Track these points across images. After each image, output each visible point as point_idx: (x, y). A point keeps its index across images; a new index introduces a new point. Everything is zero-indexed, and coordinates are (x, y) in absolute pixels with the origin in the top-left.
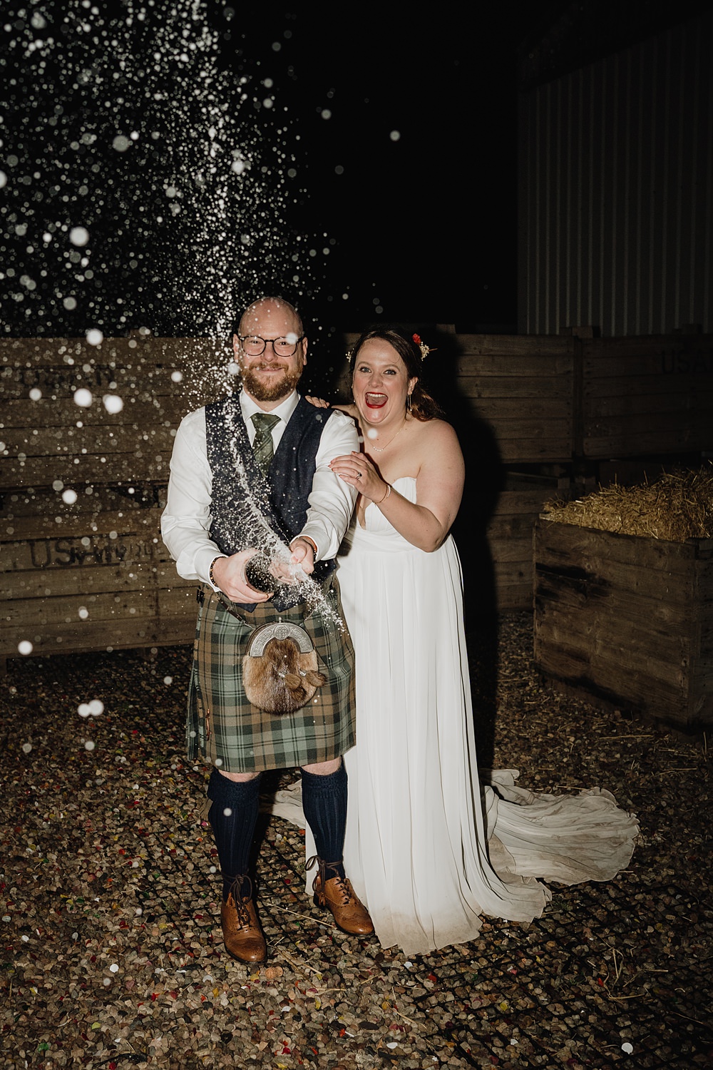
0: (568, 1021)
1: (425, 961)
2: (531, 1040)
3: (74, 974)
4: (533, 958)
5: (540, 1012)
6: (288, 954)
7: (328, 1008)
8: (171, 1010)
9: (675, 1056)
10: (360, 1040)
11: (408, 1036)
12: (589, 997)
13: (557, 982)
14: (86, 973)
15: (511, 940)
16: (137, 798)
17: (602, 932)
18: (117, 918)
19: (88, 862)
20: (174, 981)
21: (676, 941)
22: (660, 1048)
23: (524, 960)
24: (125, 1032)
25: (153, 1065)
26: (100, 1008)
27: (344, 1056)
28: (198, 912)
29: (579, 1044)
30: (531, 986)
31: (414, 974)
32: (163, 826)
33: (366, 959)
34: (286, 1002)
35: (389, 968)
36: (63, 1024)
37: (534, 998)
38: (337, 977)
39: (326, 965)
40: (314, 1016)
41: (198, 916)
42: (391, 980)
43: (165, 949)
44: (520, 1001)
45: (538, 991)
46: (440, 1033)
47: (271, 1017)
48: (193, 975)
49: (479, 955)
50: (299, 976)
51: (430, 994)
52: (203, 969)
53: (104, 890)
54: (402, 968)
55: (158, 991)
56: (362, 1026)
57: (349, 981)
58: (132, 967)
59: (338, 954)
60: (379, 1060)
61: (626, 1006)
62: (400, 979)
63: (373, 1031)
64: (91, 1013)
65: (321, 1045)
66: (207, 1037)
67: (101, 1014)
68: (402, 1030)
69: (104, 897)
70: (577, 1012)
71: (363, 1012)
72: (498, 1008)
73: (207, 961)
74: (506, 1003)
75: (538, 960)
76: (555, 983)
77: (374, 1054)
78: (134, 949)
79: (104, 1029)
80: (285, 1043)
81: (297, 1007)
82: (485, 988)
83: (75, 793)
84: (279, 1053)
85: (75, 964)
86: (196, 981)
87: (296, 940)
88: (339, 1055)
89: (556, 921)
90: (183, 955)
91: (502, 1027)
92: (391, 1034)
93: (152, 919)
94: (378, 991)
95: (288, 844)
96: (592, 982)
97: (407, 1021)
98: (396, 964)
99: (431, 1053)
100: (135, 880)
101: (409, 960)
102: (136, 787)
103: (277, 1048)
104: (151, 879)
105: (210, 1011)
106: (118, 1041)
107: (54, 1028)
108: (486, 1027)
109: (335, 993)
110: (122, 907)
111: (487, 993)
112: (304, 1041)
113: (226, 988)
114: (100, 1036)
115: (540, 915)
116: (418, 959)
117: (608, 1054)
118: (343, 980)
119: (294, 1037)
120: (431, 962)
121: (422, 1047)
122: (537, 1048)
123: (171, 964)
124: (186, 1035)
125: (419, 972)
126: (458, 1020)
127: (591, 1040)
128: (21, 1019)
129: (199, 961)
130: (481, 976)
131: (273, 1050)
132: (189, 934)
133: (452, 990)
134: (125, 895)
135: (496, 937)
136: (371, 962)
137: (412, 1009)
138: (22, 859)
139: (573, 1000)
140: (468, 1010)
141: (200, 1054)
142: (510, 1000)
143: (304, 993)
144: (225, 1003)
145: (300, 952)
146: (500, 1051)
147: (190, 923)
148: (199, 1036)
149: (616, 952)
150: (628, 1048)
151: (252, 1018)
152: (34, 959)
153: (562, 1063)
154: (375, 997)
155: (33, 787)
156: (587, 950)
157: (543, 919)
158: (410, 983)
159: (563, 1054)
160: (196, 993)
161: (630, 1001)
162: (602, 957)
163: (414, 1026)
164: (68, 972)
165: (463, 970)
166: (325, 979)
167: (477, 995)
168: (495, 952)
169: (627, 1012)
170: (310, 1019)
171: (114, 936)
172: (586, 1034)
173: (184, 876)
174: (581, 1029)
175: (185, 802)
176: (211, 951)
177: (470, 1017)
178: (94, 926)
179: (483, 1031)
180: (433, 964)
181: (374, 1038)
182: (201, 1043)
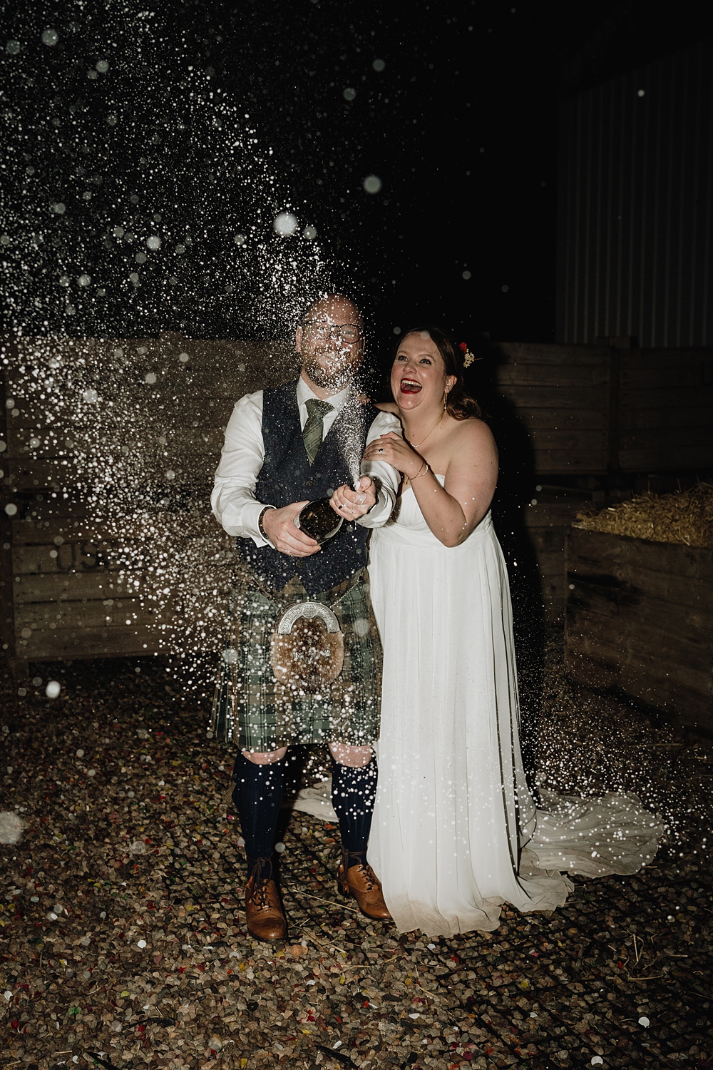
0: (588, 998)
1: (448, 943)
2: (551, 1014)
3: (102, 949)
4: (555, 943)
5: (560, 990)
6: (313, 934)
7: (352, 983)
8: (198, 981)
9: (690, 1029)
10: (383, 1011)
11: (429, 1009)
12: (609, 978)
13: (578, 965)
14: (114, 948)
15: (533, 926)
16: (163, 794)
17: (624, 921)
18: (144, 900)
19: (115, 850)
20: (201, 957)
21: (696, 930)
22: (676, 1022)
23: (546, 944)
24: (154, 999)
25: (181, 1028)
26: (128, 979)
27: (367, 1024)
28: (224, 896)
29: (597, 1017)
30: (552, 968)
31: (437, 955)
32: (189, 819)
33: (390, 940)
34: (311, 976)
35: (413, 949)
36: (93, 991)
37: (555, 978)
38: (361, 955)
39: (351, 946)
40: (338, 990)
41: (224, 900)
42: (414, 960)
43: (191, 928)
44: (541, 980)
45: (559, 971)
46: (461, 1006)
47: (296, 989)
48: (219, 952)
49: (501, 939)
50: (324, 954)
51: (452, 972)
52: (230, 946)
53: (132, 876)
54: (425, 950)
55: (186, 965)
56: (385, 998)
57: (373, 959)
58: (159, 943)
59: (362, 936)
60: (401, 1029)
61: (644, 986)
62: (423, 960)
63: (396, 1003)
64: (119, 983)
65: (345, 1015)
66: (234, 1005)
67: (130, 984)
68: (424, 1003)
69: (132, 881)
70: (597, 991)
71: (386, 987)
72: (519, 986)
73: (233, 940)
74: (526, 981)
75: (560, 944)
76: (576, 965)
77: (396, 1022)
78: (160, 928)
79: (133, 997)
80: (309, 1012)
81: (321, 981)
82: (507, 968)
83: (101, 788)
84: (304, 1021)
85: (104, 940)
86: (223, 957)
87: (321, 923)
88: (362, 1023)
89: (578, 910)
90: (209, 934)
91: (522, 1002)
92: (414, 1006)
93: (178, 902)
94: (401, 969)
95: (313, 837)
96: (612, 965)
97: (430, 996)
98: (419, 945)
99: (453, 1024)
100: (162, 867)
101: (433, 942)
102: (162, 783)
103: (302, 1016)
104: (177, 866)
105: (237, 983)
106: (146, 1007)
107: (84, 995)
108: (507, 1002)
109: (358, 970)
110: (149, 890)
111: (508, 972)
112: (329, 1011)
113: (252, 963)
114: (128, 1003)
115: (563, 904)
116: (442, 942)
117: (625, 1027)
118: (366, 958)
119: (318, 1008)
120: (454, 945)
121: (444, 1018)
122: (556, 1021)
123: (198, 941)
124: (213, 1003)
125: (442, 953)
126: (479, 996)
127: (609, 1015)
128: (51, 987)
129: (225, 940)
130: (503, 958)
131: (298, 1019)
132: (215, 916)
133: (475, 970)
134: (152, 880)
135: (519, 924)
136: (395, 944)
137: (435, 985)
138: (49, 846)
139: (593, 981)
140: (489, 988)
141: (227, 1020)
142: (530, 979)
143: (329, 969)
144: (251, 976)
145: (324, 934)
146: (520, 1023)
147: (217, 906)
148: (226, 1005)
149: (637, 939)
150: (644, 1021)
151: (277, 991)
152: (63, 935)
153: (580, 1034)
154: (398, 974)
155: (58, 783)
156: (608, 936)
157: (566, 908)
158: (433, 963)
159: (581, 1027)
160: (222, 967)
161: (648, 982)
162: (623, 943)
163: (437, 1000)
164: (97, 947)
165: (485, 952)
166: (349, 958)
167: (499, 974)
168: (517, 937)
169: (646, 991)
170: (335, 992)
171: (141, 916)
172: (605, 1010)
173: (210, 864)
174: (600, 1005)
175: (211, 798)
176: (237, 931)
177: (491, 994)
178: (121, 906)
179: (504, 1006)
180: (456, 946)
181: (397, 1009)
182: (228, 1011)
